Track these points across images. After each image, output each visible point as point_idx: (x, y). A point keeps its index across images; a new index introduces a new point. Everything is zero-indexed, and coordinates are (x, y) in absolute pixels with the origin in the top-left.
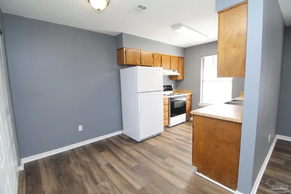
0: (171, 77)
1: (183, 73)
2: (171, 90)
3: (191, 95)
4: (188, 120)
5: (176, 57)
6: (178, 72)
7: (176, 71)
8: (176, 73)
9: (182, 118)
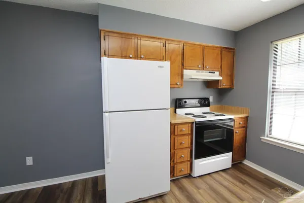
0: (209, 84)
1: (231, 77)
2: (208, 105)
3: (247, 118)
4: (237, 164)
5: (217, 47)
6: (220, 75)
7: (217, 73)
8: (216, 76)
9: (224, 160)
